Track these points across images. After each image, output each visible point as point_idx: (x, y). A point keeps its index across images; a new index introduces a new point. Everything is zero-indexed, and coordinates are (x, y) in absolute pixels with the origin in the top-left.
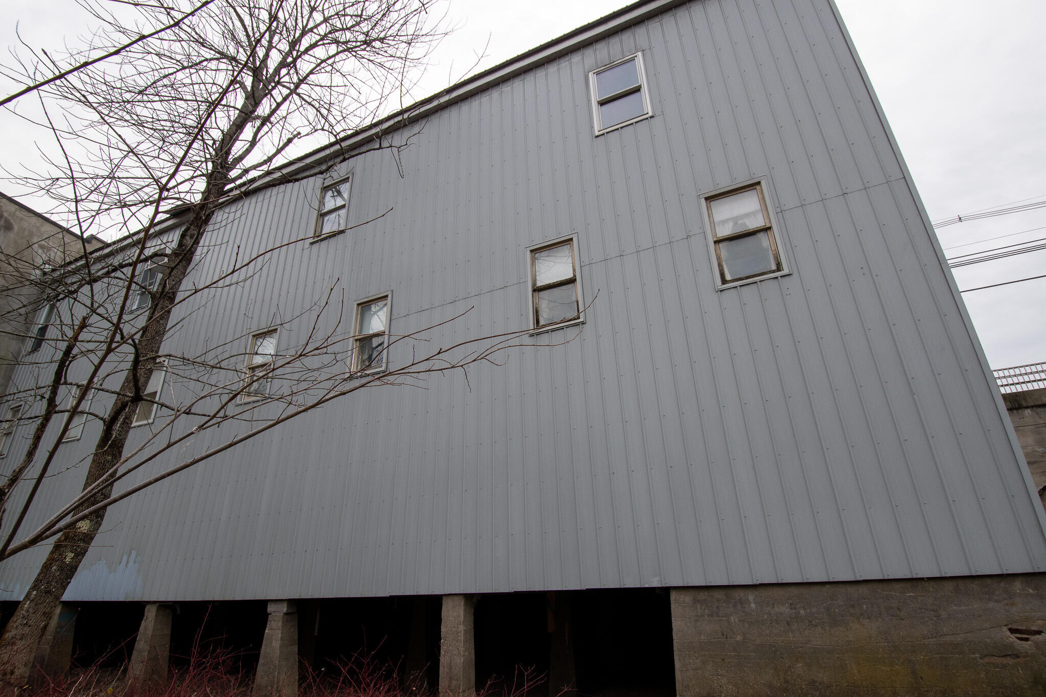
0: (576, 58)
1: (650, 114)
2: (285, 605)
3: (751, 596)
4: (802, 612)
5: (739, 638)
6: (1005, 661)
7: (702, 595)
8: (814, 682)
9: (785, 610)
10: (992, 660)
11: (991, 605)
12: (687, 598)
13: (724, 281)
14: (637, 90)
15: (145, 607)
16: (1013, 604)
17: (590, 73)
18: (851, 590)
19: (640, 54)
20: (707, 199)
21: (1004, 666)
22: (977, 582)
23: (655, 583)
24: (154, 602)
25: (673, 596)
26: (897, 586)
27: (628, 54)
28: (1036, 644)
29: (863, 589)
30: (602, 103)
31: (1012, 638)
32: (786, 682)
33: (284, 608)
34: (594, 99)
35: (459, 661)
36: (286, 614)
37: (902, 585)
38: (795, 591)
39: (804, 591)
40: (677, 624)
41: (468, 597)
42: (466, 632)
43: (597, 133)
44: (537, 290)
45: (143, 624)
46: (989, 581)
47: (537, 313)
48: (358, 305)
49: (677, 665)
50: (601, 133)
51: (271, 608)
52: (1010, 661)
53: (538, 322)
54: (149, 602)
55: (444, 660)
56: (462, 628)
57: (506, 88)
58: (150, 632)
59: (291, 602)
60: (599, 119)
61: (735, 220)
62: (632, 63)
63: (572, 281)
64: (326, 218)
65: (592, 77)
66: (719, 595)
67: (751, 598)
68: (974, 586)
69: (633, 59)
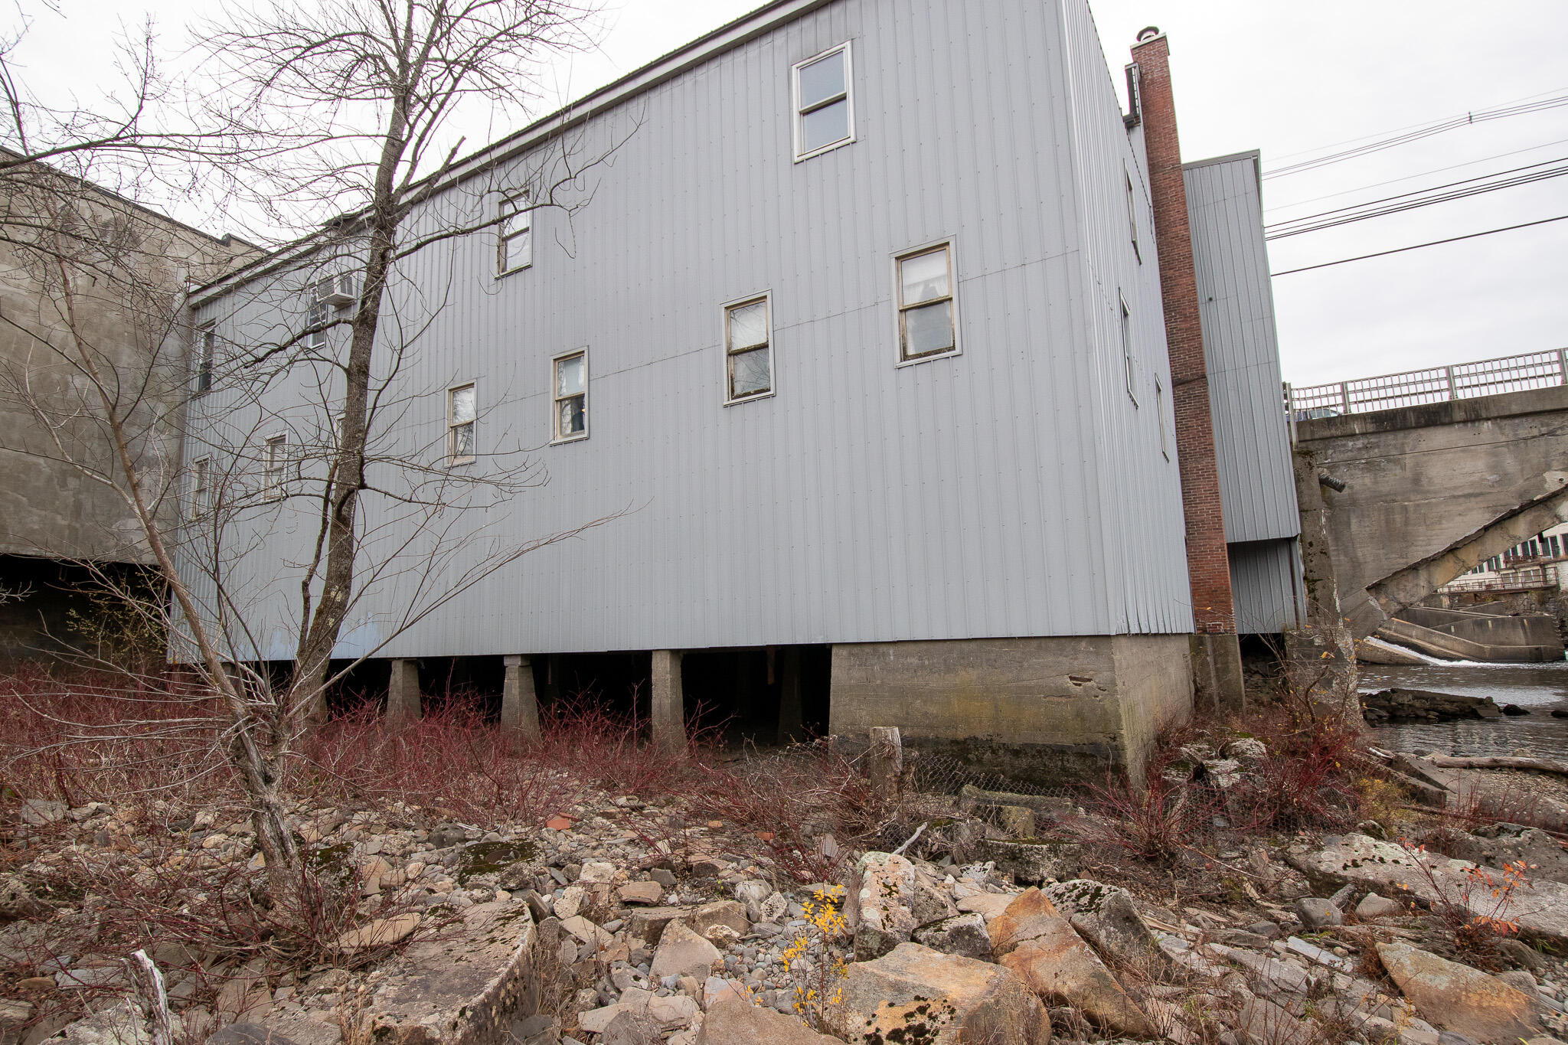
0: (779, 37)
1: (852, 139)
2: (519, 658)
3: (891, 650)
4: (927, 662)
5: (878, 682)
6: (1060, 699)
7: (856, 650)
8: (926, 713)
9: (914, 661)
10: (1051, 699)
11: (1061, 658)
12: (844, 652)
13: (905, 357)
14: (843, 98)
15: (390, 663)
16: (1076, 659)
17: (794, 67)
18: (964, 645)
19: (848, 44)
20: (897, 258)
21: (1059, 703)
22: (1055, 641)
23: (820, 641)
24: (399, 658)
25: (834, 651)
26: (997, 643)
27: (837, 42)
28: (1085, 687)
29: (973, 645)
30: (805, 113)
31: (1070, 683)
32: (907, 713)
33: (519, 662)
34: (796, 108)
35: (667, 702)
36: (521, 667)
37: (1001, 642)
38: (924, 646)
39: (930, 646)
40: (835, 672)
41: (674, 653)
42: (672, 680)
43: (797, 160)
44: (733, 354)
45: (392, 677)
46: (1063, 640)
47: (732, 380)
48: (555, 360)
49: (832, 703)
50: (800, 159)
51: (507, 662)
52: (1064, 700)
53: (733, 391)
54: (394, 659)
55: (655, 702)
56: (668, 676)
57: (701, 74)
58: (400, 684)
59: (524, 657)
60: (799, 138)
61: (926, 283)
62: (838, 56)
63: (765, 346)
64: (510, 242)
65: (795, 74)
66: (868, 649)
67: (891, 652)
68: (1052, 644)
69: (840, 52)
